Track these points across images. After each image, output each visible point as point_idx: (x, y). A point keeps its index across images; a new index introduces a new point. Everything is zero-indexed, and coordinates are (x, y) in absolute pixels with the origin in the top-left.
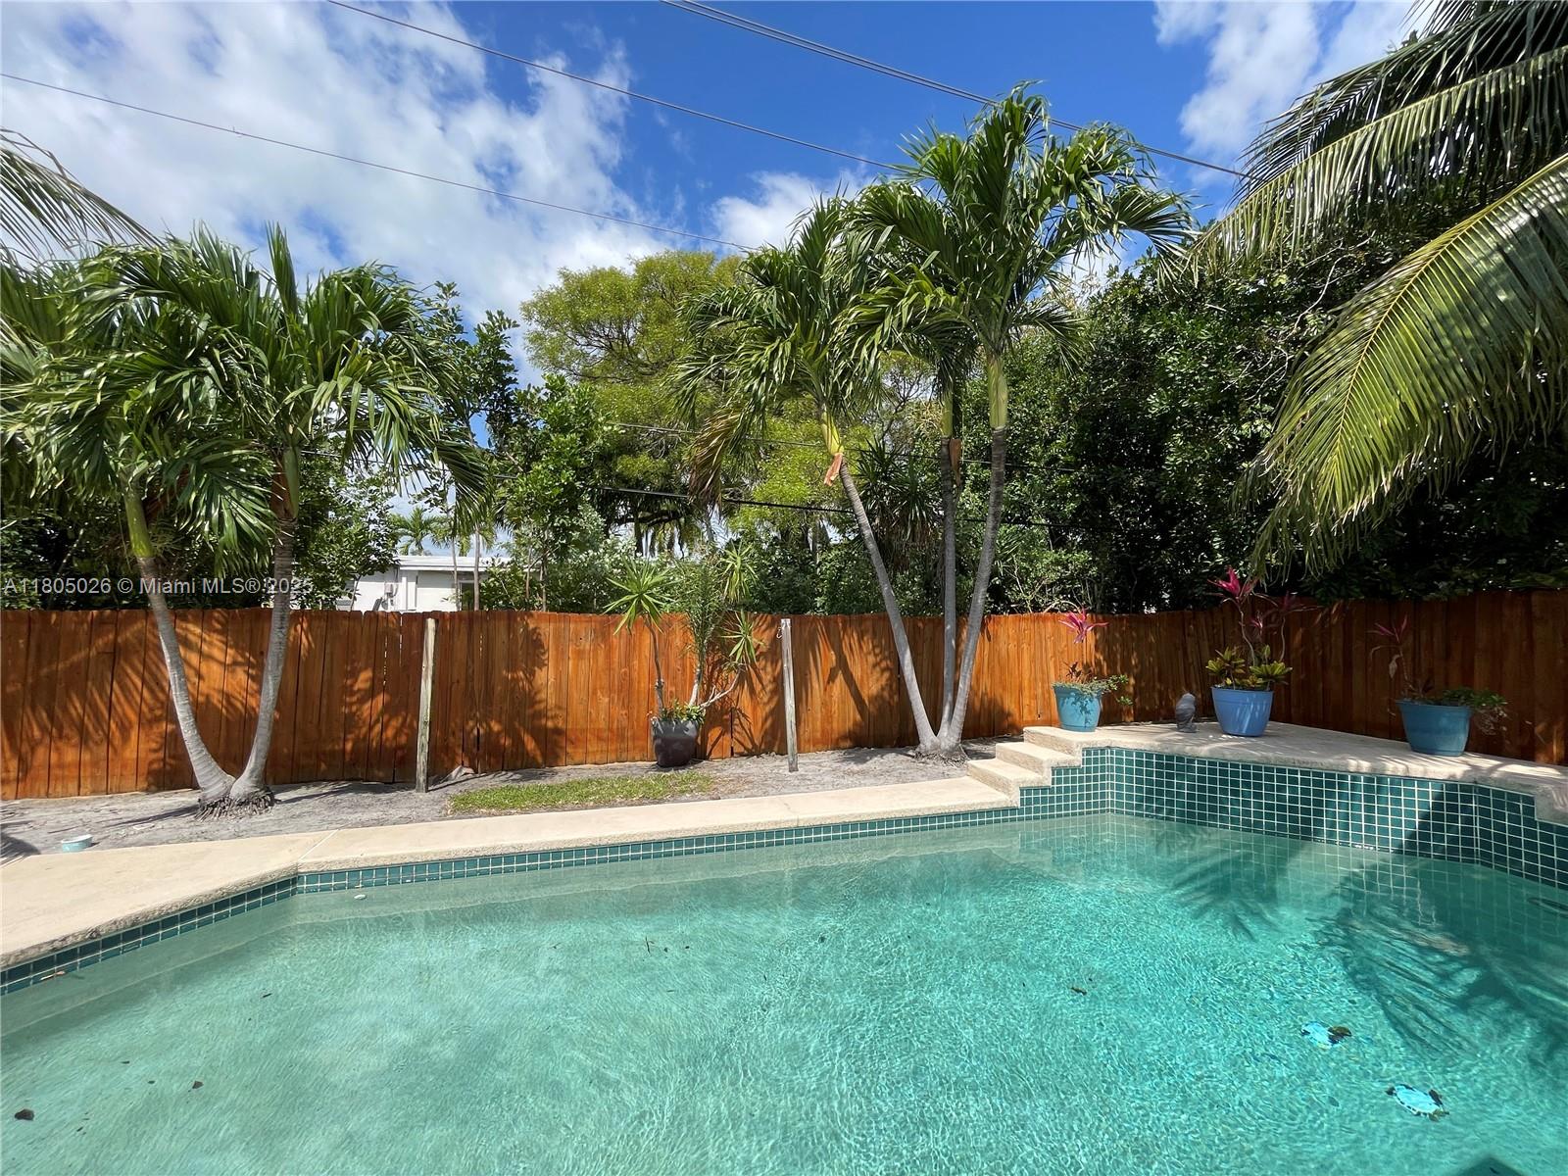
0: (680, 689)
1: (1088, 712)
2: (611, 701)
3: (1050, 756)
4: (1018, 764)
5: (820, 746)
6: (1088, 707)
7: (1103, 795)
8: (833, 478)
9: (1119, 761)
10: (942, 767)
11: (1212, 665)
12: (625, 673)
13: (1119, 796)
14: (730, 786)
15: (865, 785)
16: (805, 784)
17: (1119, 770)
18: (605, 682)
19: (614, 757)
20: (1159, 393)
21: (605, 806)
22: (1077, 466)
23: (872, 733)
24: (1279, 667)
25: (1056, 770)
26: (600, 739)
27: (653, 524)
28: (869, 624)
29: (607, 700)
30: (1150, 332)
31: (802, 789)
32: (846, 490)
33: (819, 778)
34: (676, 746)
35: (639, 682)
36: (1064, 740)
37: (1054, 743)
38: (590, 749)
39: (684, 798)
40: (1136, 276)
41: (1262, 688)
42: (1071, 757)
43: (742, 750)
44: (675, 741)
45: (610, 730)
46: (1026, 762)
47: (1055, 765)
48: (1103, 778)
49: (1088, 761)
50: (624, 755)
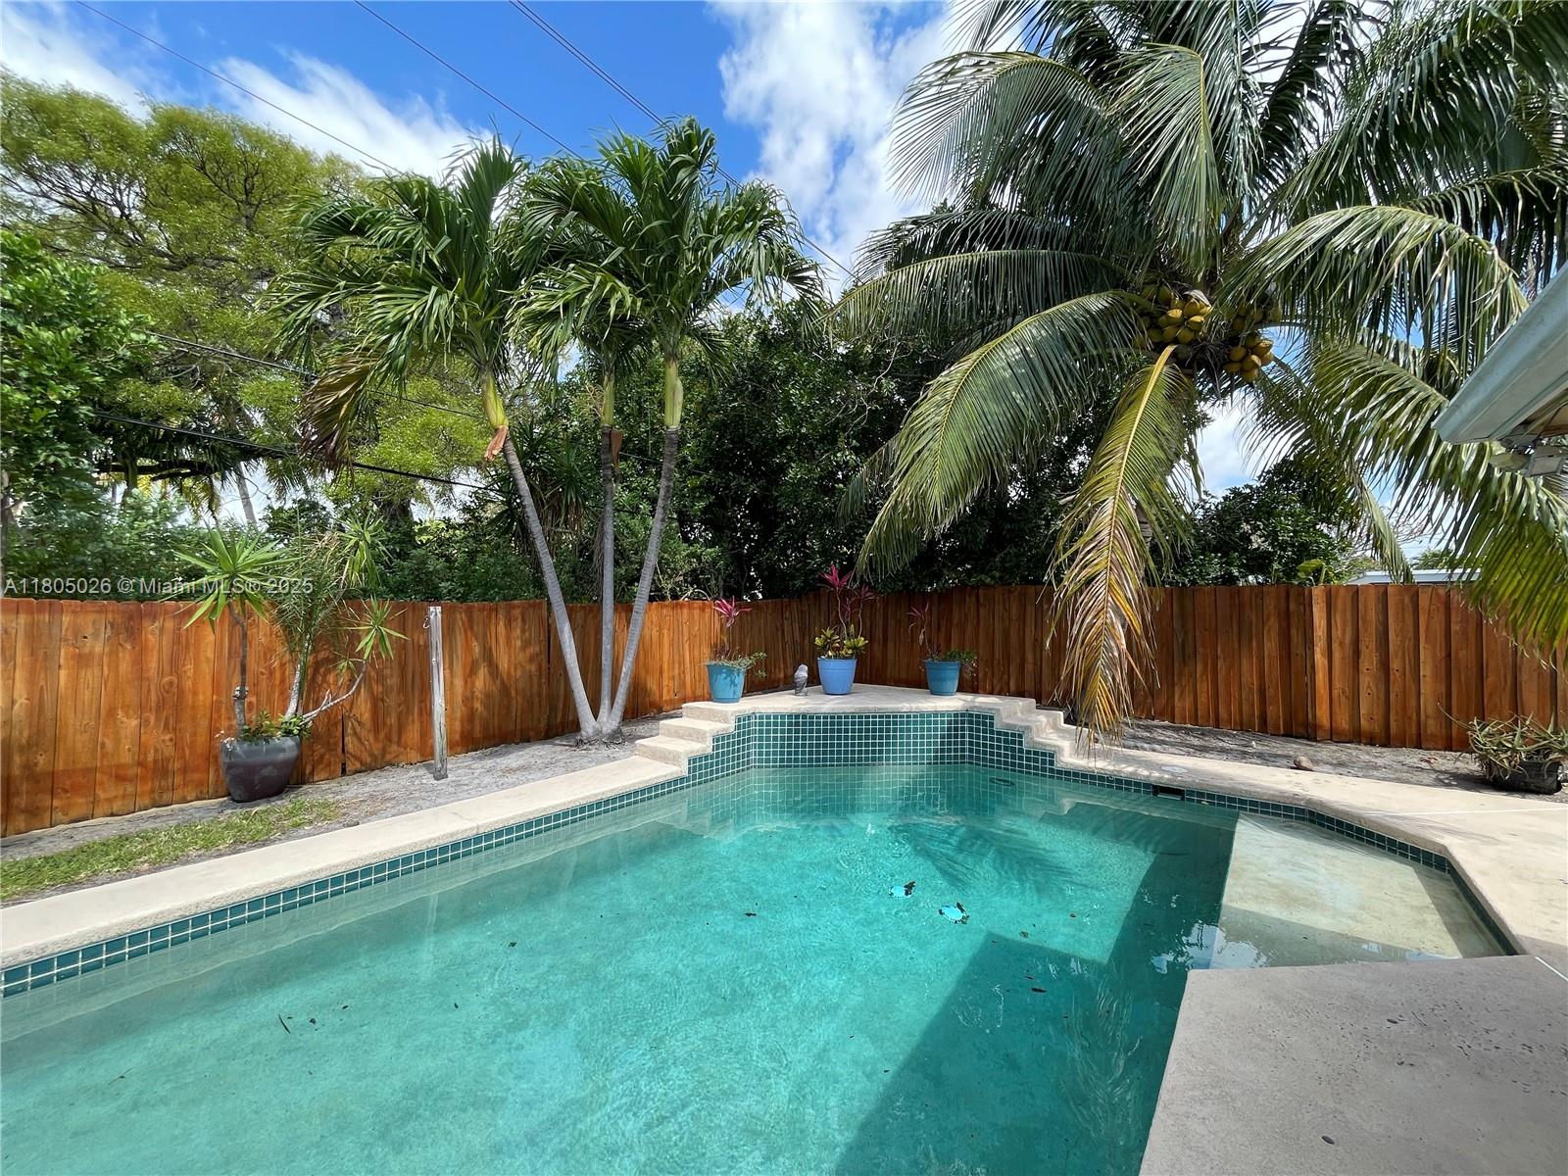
0: (264, 698)
1: (736, 685)
2: (144, 723)
3: (711, 727)
4: (682, 737)
5: (459, 749)
6: (736, 681)
7: (748, 755)
8: (495, 452)
9: (761, 724)
10: (604, 751)
11: (818, 641)
12: (171, 683)
13: (760, 754)
14: (365, 807)
15: (534, 780)
16: (459, 791)
17: (761, 731)
18: (131, 696)
19: (147, 802)
20: (785, 418)
21: (170, 866)
22: (706, 470)
23: (518, 727)
24: (861, 641)
25: (716, 739)
26: (120, 778)
27: (160, 477)
28: (517, 612)
29: (135, 722)
30: (778, 365)
31: (462, 795)
32: (509, 466)
33: (476, 781)
34: (266, 772)
35: (195, 694)
36: (721, 712)
37: (711, 716)
38: (101, 794)
39: (302, 832)
40: (767, 316)
41: (850, 658)
42: (725, 726)
43: (358, 765)
44: (265, 765)
45: (141, 764)
46: (690, 735)
47: (715, 733)
48: (749, 740)
49: (739, 727)
50: (166, 797)
